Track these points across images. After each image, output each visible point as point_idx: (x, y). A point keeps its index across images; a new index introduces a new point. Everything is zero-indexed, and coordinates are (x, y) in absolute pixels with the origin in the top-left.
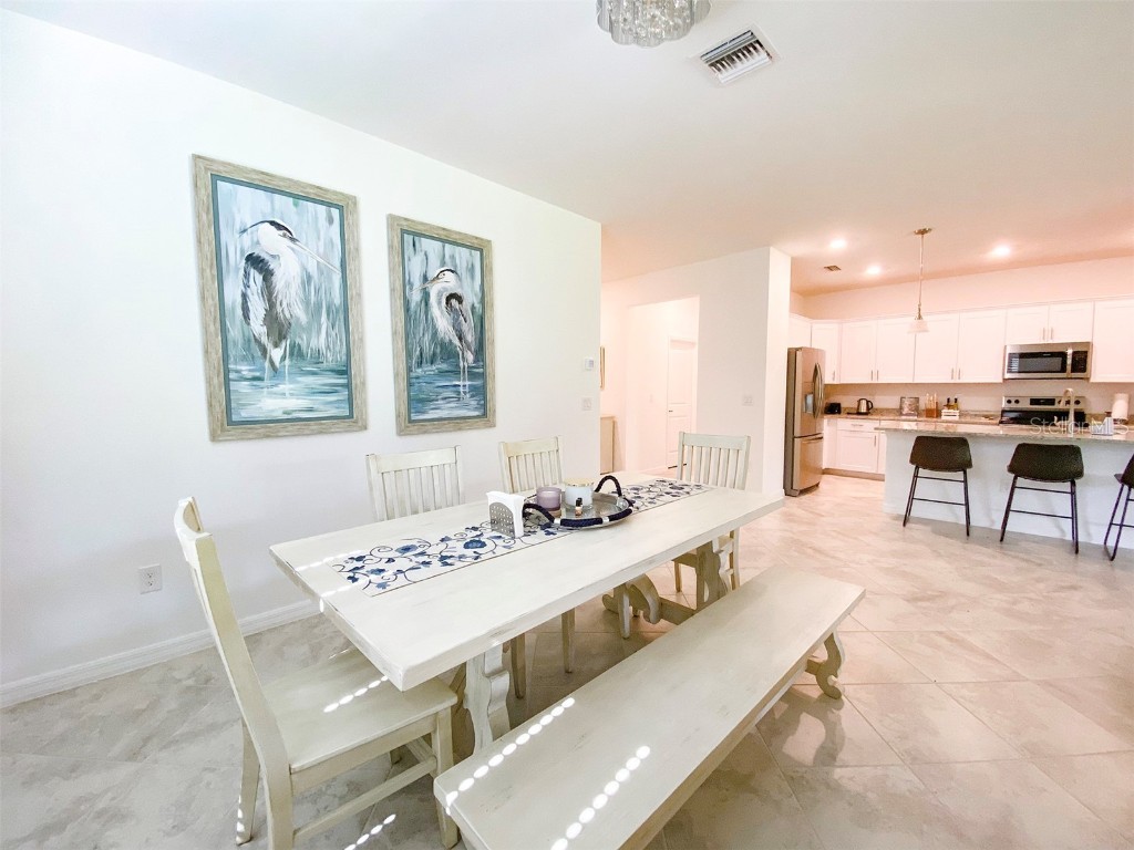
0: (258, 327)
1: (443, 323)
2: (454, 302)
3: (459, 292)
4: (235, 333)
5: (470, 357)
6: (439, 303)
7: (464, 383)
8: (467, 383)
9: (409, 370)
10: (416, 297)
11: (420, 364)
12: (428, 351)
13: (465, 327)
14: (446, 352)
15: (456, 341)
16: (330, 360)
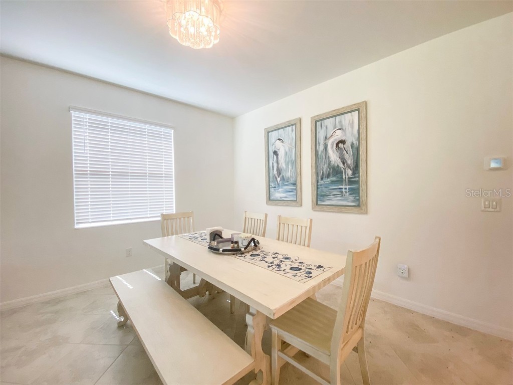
0: (275, 172)
1: (334, 157)
2: (341, 145)
3: (343, 138)
4: (271, 175)
5: (350, 172)
6: (332, 147)
7: (345, 187)
8: (347, 187)
9: (317, 182)
10: (321, 148)
11: (322, 179)
12: (326, 171)
13: (347, 156)
14: (336, 171)
15: (341, 165)
16: (291, 181)
